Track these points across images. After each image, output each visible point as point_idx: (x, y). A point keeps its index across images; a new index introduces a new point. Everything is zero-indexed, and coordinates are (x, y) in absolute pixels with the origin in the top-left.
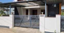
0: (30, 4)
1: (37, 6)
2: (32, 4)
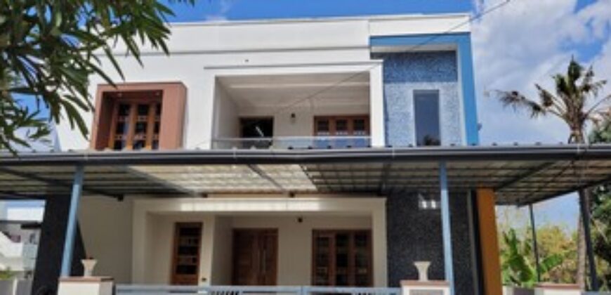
1: (292, 194)
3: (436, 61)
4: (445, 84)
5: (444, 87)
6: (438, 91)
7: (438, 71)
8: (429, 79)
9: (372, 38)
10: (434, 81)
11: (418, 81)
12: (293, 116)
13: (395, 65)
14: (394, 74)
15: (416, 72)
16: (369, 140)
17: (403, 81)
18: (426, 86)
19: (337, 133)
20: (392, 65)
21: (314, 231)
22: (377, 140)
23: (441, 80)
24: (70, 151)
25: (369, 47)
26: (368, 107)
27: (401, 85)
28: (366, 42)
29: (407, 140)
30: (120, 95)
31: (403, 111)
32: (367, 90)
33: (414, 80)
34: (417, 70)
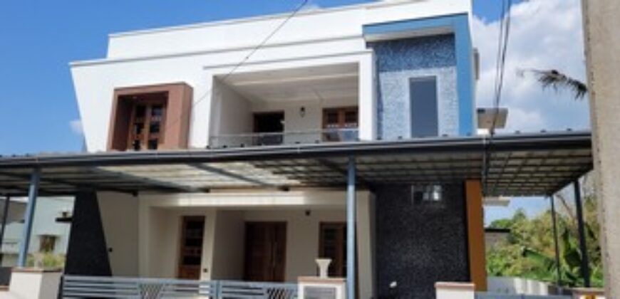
0: (221, 172)
1: (285, 188)
2: (240, 177)
3: (435, 45)
4: (443, 69)
5: (441, 73)
6: (435, 77)
7: (437, 57)
8: (426, 66)
9: (365, 26)
10: (431, 67)
11: (414, 68)
12: (303, 109)
13: (391, 53)
14: (390, 62)
15: (413, 60)
16: (357, 132)
17: (400, 69)
18: (422, 73)
19: (346, 126)
20: (388, 53)
21: (322, 224)
22: (365, 132)
23: (438, 65)
24: (27, 155)
25: (363, 36)
26: (357, 98)
27: (397, 73)
28: (359, 31)
29: (400, 130)
30: (135, 98)
31: (399, 100)
32: (355, 82)
33: (410, 67)
34: (414, 57)
